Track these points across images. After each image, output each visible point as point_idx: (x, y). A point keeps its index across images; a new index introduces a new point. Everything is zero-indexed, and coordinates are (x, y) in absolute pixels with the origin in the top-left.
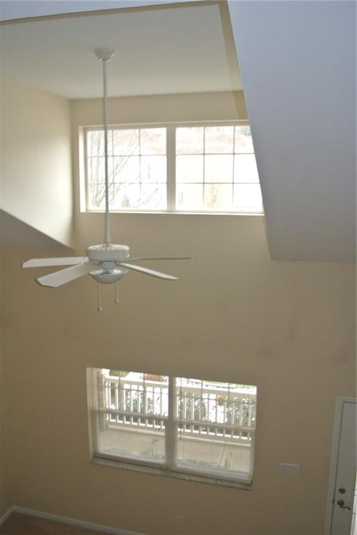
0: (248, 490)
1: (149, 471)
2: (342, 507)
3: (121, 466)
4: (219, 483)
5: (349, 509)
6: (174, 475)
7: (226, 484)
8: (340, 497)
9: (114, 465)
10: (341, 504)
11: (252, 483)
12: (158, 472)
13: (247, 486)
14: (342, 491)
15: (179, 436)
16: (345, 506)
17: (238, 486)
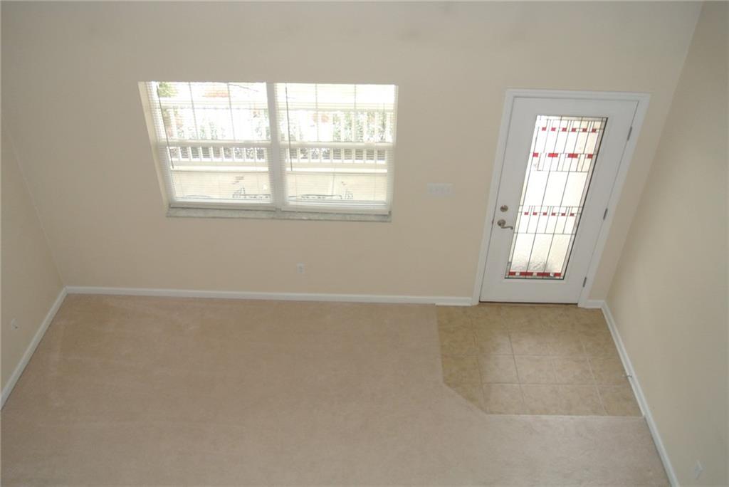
0: (386, 222)
1: (252, 215)
2: (503, 228)
3: (211, 214)
4: (348, 217)
5: (512, 228)
6: (287, 215)
7: (357, 218)
8: (501, 216)
9: (201, 214)
10: (502, 224)
11: (390, 212)
12: (264, 215)
13: (384, 217)
14: (504, 209)
15: (288, 169)
16: (505, 226)
17: (373, 218)
